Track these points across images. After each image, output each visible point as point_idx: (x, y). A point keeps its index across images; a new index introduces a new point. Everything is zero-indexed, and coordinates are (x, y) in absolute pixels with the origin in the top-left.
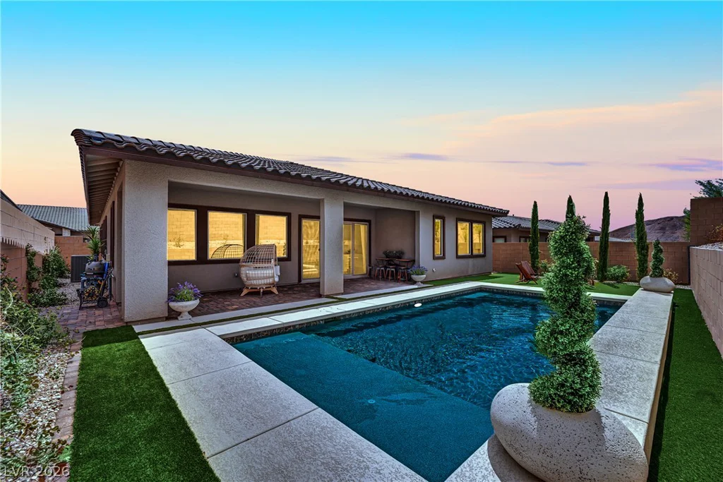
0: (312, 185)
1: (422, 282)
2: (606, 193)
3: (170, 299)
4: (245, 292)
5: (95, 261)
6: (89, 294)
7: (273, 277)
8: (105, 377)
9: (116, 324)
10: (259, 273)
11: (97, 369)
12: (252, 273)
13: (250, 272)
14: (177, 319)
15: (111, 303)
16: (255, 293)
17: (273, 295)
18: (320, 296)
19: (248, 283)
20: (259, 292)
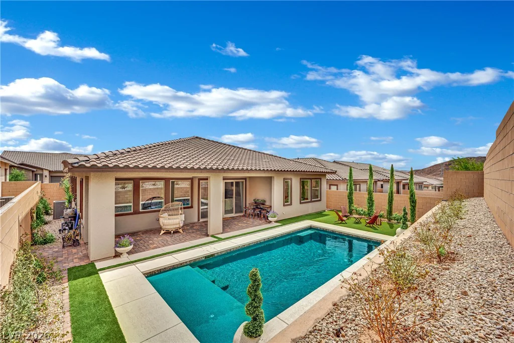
0: (201, 172)
1: (275, 222)
2: (392, 165)
3: (116, 246)
4: (162, 232)
5: (70, 208)
6: (69, 239)
7: (179, 224)
8: (83, 303)
9: (85, 261)
10: (171, 222)
11: (78, 298)
12: (166, 222)
13: (165, 221)
14: (120, 256)
15: (81, 242)
16: (168, 233)
17: (179, 234)
18: (208, 236)
19: (164, 227)
20: (171, 232)
